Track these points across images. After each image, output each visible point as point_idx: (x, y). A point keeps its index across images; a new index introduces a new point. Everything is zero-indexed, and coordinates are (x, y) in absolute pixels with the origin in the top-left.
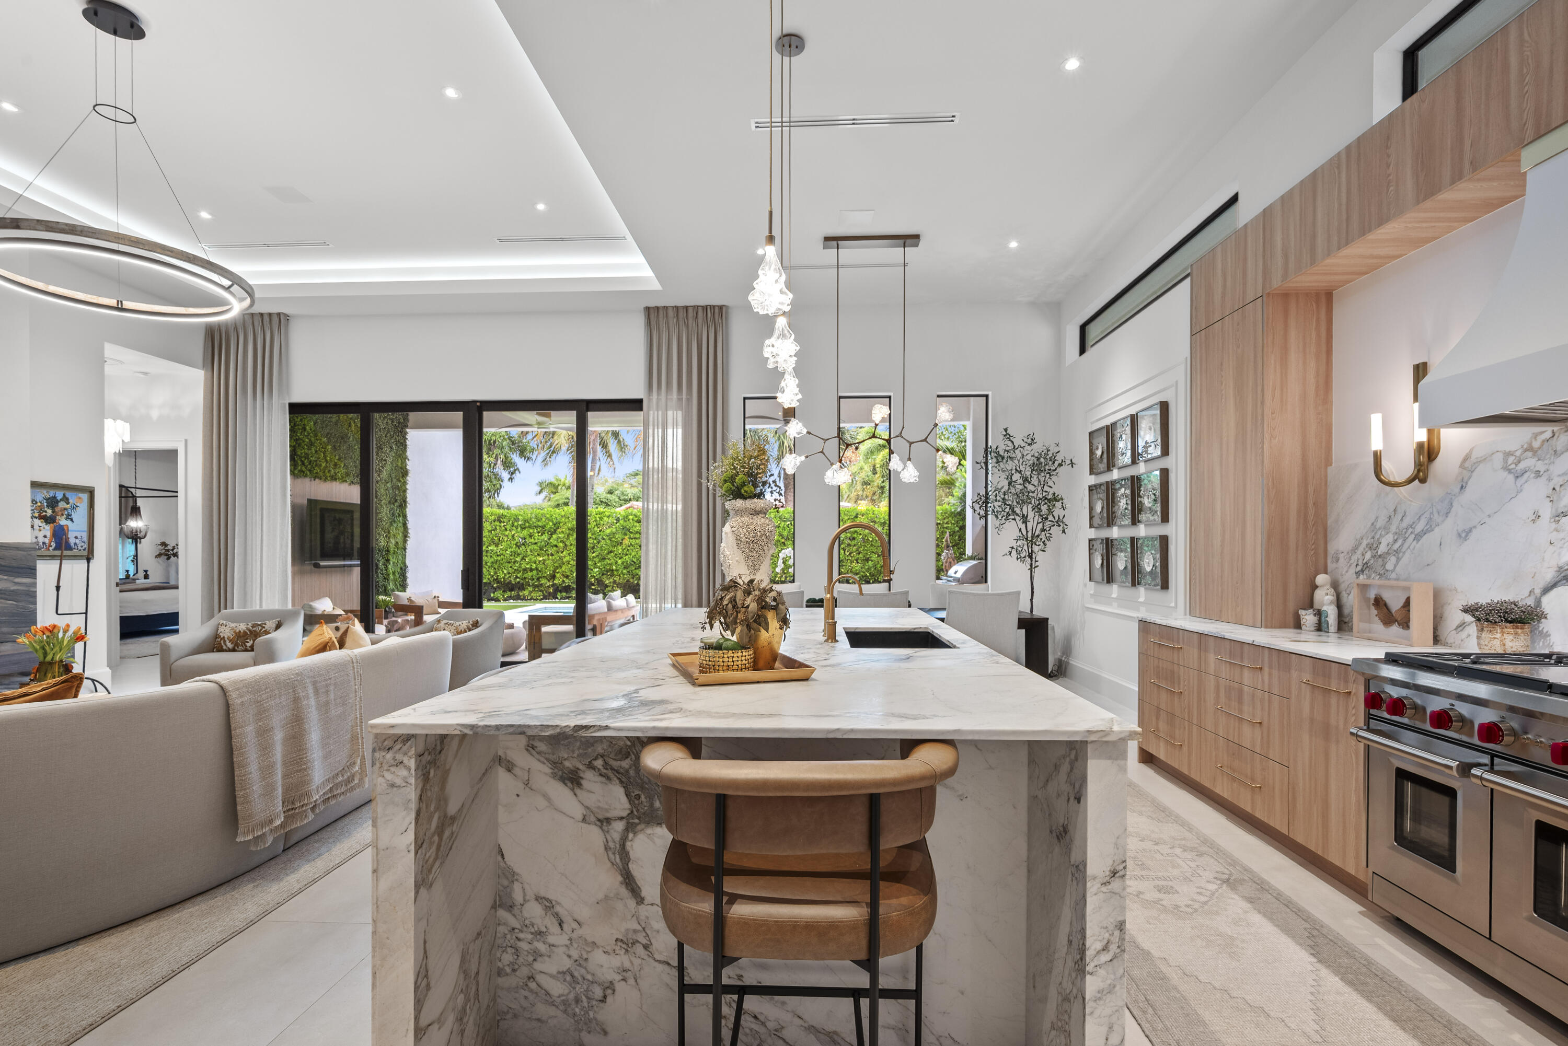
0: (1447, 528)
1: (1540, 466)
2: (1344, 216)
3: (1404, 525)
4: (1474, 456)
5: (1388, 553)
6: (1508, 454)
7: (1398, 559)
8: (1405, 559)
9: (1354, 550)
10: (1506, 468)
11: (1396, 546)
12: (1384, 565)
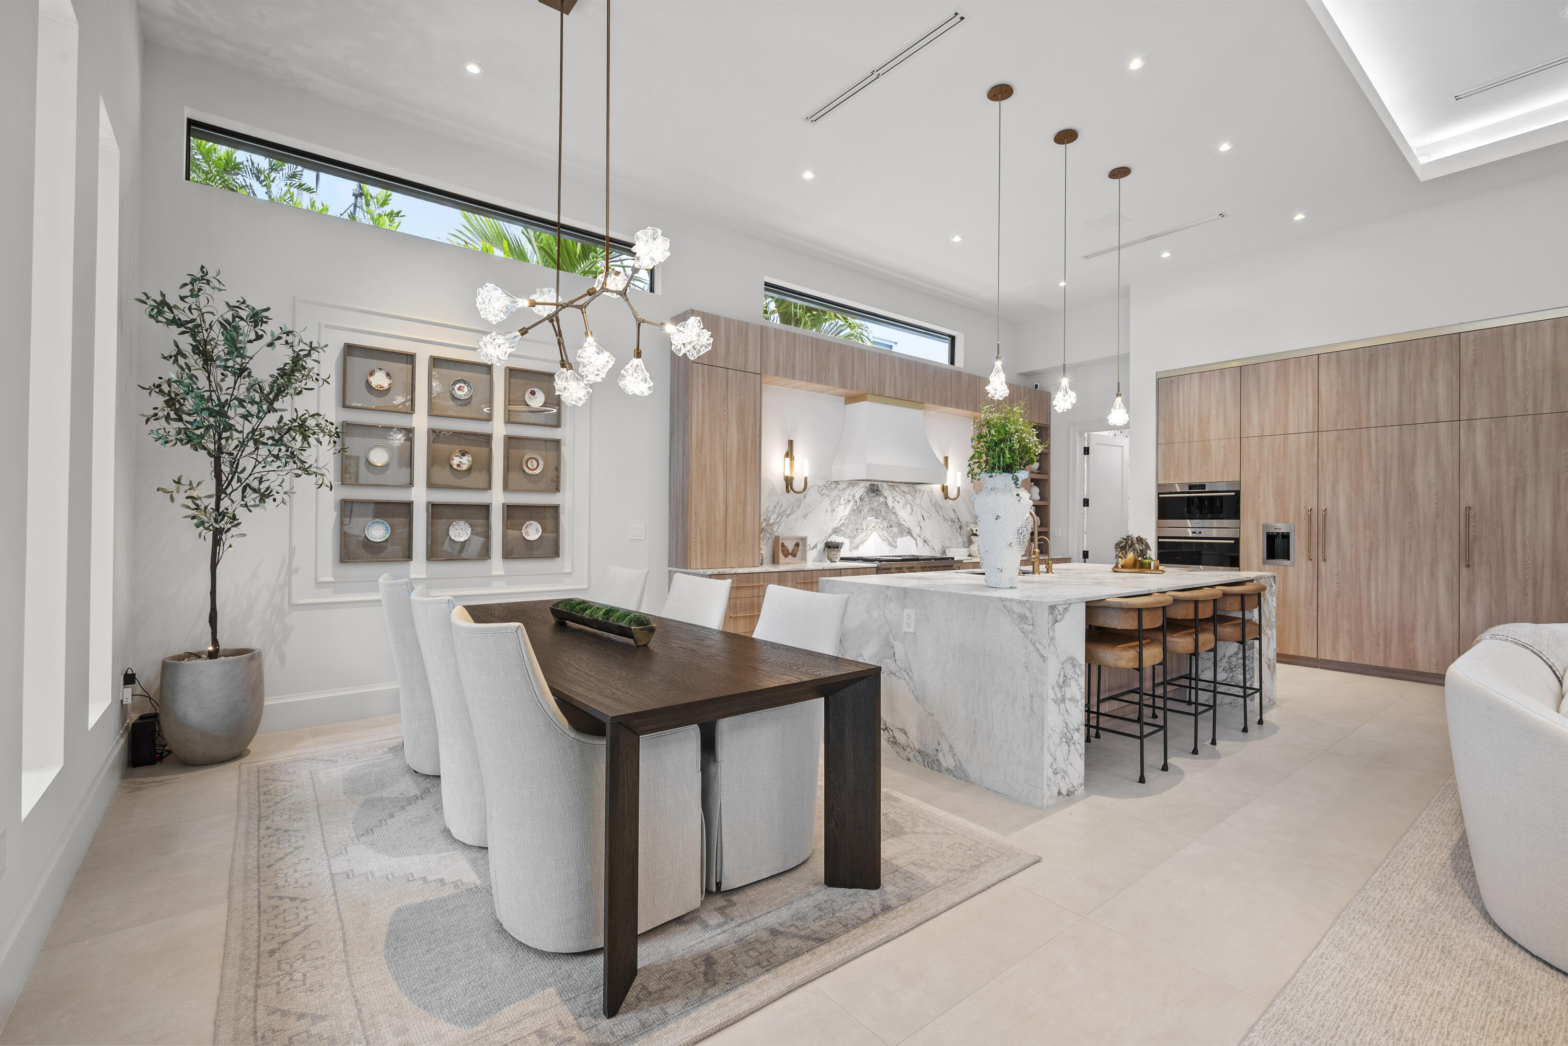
2: (810, 368)
3: (782, 510)
5: (774, 523)
6: (819, 487)
7: (779, 526)
8: (785, 528)
10: (818, 492)
11: (777, 521)
12: (772, 529)
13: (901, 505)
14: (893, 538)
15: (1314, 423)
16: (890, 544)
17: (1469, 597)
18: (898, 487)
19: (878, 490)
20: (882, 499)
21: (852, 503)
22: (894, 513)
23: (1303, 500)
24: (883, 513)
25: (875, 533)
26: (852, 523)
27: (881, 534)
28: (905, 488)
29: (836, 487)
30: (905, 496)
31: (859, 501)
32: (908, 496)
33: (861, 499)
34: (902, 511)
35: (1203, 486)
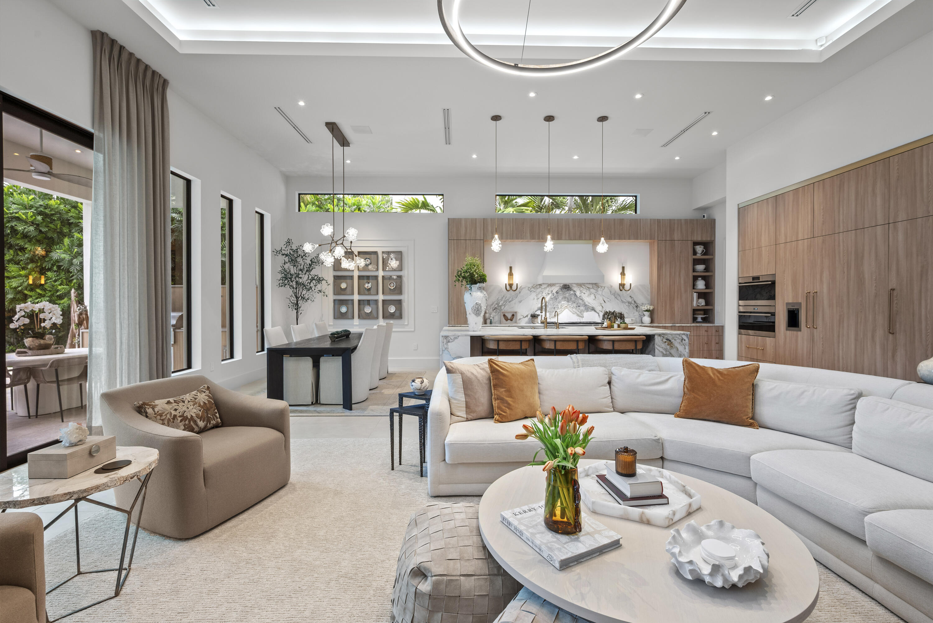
0: (516, 300)
1: (535, 290)
2: (512, 233)
3: (506, 299)
4: (523, 287)
5: (502, 305)
6: (529, 287)
8: (506, 307)
9: (492, 304)
10: (528, 290)
11: (504, 304)
13: (586, 295)
14: (580, 313)
15: (811, 232)
16: (578, 315)
17: (893, 356)
18: (584, 285)
19: (568, 288)
20: (572, 292)
21: (550, 295)
22: (581, 299)
23: (806, 286)
24: (573, 299)
25: (567, 310)
26: (551, 305)
27: (571, 310)
28: (590, 286)
29: (540, 287)
30: (589, 290)
31: (555, 294)
32: (592, 290)
33: (557, 292)
34: (587, 298)
35: (758, 278)
